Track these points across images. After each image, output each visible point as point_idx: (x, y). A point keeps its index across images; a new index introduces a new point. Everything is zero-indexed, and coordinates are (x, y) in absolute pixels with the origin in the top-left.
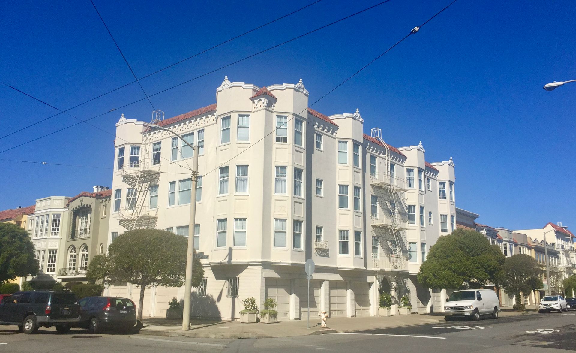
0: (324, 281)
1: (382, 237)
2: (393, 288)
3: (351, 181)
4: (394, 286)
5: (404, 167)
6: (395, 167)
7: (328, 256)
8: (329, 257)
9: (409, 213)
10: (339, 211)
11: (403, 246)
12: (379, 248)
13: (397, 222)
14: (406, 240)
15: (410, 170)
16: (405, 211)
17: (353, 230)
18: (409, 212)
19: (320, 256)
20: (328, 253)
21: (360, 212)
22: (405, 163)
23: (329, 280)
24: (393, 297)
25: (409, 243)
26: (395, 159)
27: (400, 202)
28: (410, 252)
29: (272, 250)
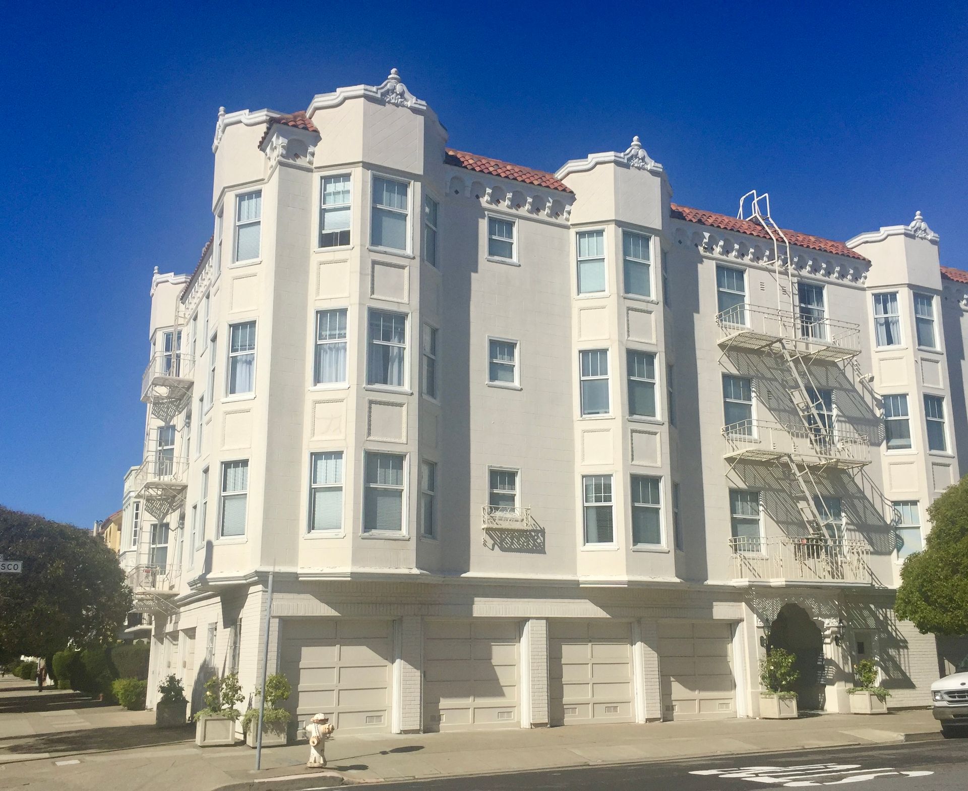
0: (526, 620)
1: (771, 489)
2: (828, 637)
3: (615, 337)
4: (828, 628)
5: (864, 289)
6: (825, 292)
7: (540, 549)
8: (545, 553)
9: (889, 419)
10: (581, 424)
11: (868, 512)
12: (762, 524)
13: (839, 446)
14: (881, 496)
15: (885, 295)
16: (874, 415)
17: (624, 475)
18: (888, 414)
19: (503, 549)
20: (539, 541)
21: (658, 421)
22: (866, 278)
23: (547, 619)
24: (831, 662)
25: (890, 503)
26: (824, 269)
27: (851, 388)
28: (896, 529)
29: (301, 541)
